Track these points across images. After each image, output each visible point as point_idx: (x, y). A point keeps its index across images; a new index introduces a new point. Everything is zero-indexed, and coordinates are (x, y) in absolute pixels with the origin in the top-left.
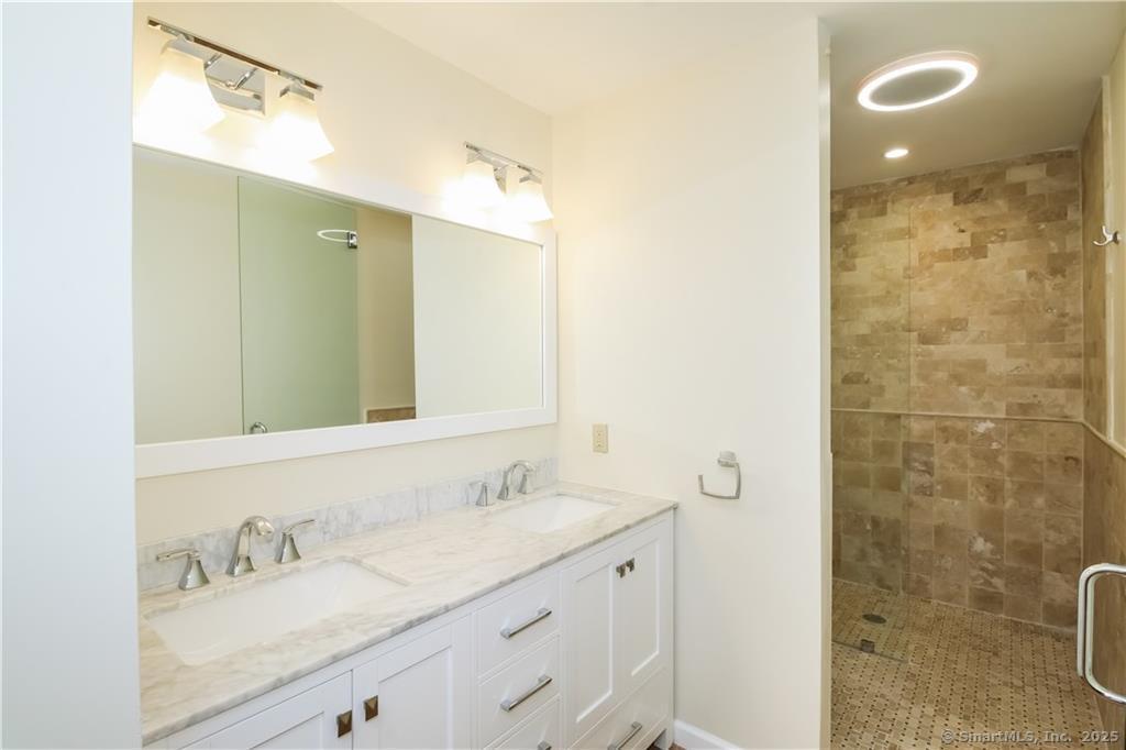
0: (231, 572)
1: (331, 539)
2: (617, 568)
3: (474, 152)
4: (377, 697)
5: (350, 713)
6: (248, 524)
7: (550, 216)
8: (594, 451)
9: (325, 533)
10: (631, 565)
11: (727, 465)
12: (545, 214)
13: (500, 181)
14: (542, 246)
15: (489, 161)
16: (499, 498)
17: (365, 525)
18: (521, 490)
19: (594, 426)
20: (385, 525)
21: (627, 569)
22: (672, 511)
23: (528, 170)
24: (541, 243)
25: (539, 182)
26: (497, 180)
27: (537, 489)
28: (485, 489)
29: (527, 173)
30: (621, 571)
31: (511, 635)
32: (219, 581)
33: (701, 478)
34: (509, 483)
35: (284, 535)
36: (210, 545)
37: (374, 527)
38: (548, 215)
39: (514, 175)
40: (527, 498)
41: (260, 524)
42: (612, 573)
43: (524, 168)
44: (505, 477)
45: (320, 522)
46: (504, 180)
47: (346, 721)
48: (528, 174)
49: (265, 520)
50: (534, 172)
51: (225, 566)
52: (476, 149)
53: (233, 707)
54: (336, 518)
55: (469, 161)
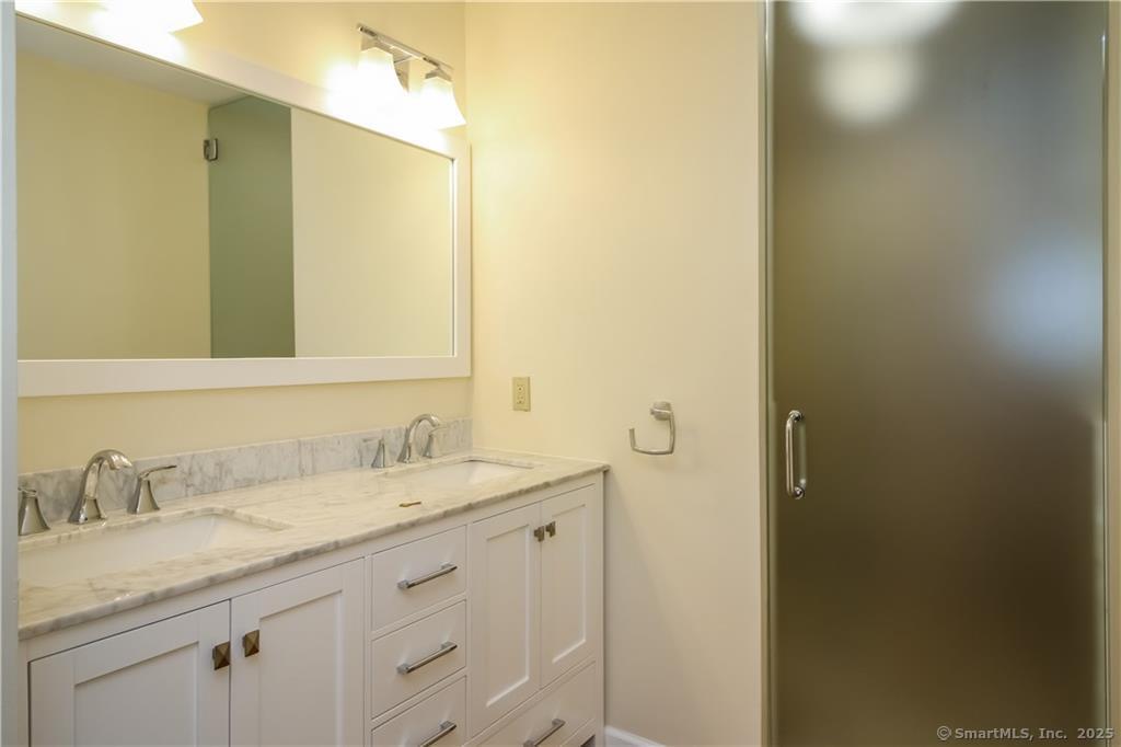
0: (74, 519)
1: (195, 495)
2: (535, 532)
3: (370, 37)
4: (258, 632)
5: (229, 644)
6: (99, 459)
7: (463, 122)
8: (515, 409)
9: (188, 486)
10: (551, 529)
11: (660, 417)
12: (456, 119)
13: (403, 76)
14: (453, 160)
15: (388, 50)
16: (399, 460)
17: (236, 481)
18: (426, 453)
19: (515, 379)
20: (260, 482)
21: (547, 534)
22: (601, 473)
23: (435, 64)
24: (452, 156)
25: (448, 78)
26: (398, 74)
27: (444, 455)
28: (381, 446)
29: (434, 67)
30: (539, 534)
31: (410, 586)
32: (60, 529)
33: (632, 431)
34: (411, 440)
35: (140, 480)
36: (49, 488)
37: (248, 483)
38: (459, 120)
39: (418, 68)
40: (434, 461)
41: (115, 458)
42: (528, 536)
43: (430, 61)
44: (407, 436)
45: (183, 472)
46: (407, 76)
47: (223, 652)
48: (437, 70)
49: (120, 454)
50: (442, 67)
51: (67, 514)
52: (372, 33)
53: (101, 618)
54: (201, 469)
55: (364, 47)
